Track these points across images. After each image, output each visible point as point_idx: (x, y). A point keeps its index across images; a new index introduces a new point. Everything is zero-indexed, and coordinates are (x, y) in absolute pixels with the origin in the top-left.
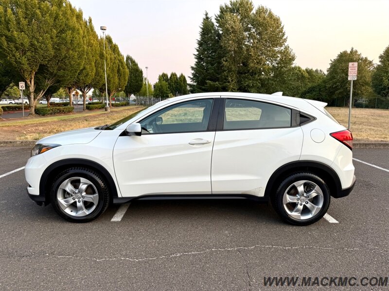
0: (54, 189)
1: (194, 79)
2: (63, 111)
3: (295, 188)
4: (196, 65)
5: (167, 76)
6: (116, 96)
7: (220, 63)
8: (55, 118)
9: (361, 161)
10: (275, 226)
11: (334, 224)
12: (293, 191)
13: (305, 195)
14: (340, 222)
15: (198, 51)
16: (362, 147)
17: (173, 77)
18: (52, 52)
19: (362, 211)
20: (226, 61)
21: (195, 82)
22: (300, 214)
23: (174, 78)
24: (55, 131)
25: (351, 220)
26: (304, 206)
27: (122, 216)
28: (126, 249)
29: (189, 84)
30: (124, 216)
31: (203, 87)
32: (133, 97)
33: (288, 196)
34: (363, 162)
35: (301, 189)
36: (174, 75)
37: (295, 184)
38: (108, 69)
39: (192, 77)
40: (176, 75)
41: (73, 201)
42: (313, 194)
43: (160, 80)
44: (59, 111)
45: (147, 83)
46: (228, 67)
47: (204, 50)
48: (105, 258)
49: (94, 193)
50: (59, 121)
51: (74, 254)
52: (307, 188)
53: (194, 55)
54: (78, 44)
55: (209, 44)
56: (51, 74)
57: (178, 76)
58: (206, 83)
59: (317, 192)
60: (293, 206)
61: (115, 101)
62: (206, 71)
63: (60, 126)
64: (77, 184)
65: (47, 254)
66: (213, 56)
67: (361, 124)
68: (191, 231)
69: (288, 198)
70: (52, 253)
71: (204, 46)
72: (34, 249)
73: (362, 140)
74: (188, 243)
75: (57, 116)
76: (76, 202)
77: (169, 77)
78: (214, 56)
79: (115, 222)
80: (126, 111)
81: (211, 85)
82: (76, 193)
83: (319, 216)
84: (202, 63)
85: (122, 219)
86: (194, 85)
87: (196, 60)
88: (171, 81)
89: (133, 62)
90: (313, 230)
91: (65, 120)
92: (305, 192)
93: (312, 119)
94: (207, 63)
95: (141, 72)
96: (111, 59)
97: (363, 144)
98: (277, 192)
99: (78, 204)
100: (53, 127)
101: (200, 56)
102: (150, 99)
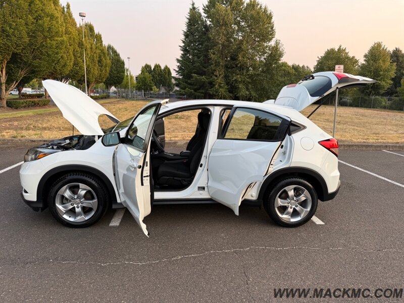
0: (52, 195)
1: (180, 72)
2: (38, 104)
3: (286, 192)
4: (181, 57)
5: (151, 68)
6: (95, 88)
7: (206, 56)
8: (30, 112)
9: (345, 163)
10: (267, 228)
11: (321, 225)
12: (283, 195)
13: (295, 199)
14: (326, 224)
15: (184, 42)
16: (346, 148)
17: (156, 69)
18: (27, 40)
19: (345, 212)
20: (214, 54)
21: (181, 76)
22: (290, 217)
23: (158, 70)
24: (32, 126)
25: (335, 221)
26: (294, 208)
27: (120, 220)
28: (129, 254)
29: (174, 77)
30: (122, 220)
31: (189, 81)
32: (113, 89)
33: (279, 199)
34: (347, 164)
35: (291, 193)
36: (157, 66)
37: (286, 188)
38: (88, 59)
39: (177, 70)
40: (160, 67)
41: (72, 207)
42: (302, 198)
43: (143, 71)
44: (33, 104)
45: (129, 74)
46: (216, 60)
47: (191, 42)
48: (110, 262)
49: (93, 198)
50: (34, 116)
51: (77, 259)
52: (297, 192)
53: (180, 46)
54: (57, 32)
55: (196, 36)
56: (25, 63)
57: (163, 68)
58: (192, 77)
59: (305, 196)
60: (283, 209)
61: (94, 93)
62: (192, 65)
63: (36, 121)
64: (75, 190)
65: (51, 260)
66: (199, 48)
67: (345, 124)
68: (189, 234)
69: (280, 202)
70: (56, 259)
71: (191, 38)
72: (37, 255)
73: (346, 141)
74: (187, 246)
75: (31, 109)
76: (74, 208)
77: (152, 69)
78: (201, 48)
79: (113, 227)
80: (107, 105)
81: (196, 79)
82: (75, 199)
83: (307, 219)
84: (188, 55)
85: (120, 224)
86: (179, 78)
87: (182, 52)
88: (154, 72)
89: (115, 52)
90: (302, 232)
91: (41, 114)
92: (295, 196)
93: (302, 127)
94: (193, 56)
95: (123, 63)
96: (91, 48)
97: (347, 145)
98: (270, 196)
99: (77, 210)
100: (28, 122)
101: (186, 47)
102: (132, 92)
